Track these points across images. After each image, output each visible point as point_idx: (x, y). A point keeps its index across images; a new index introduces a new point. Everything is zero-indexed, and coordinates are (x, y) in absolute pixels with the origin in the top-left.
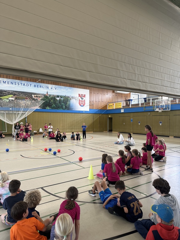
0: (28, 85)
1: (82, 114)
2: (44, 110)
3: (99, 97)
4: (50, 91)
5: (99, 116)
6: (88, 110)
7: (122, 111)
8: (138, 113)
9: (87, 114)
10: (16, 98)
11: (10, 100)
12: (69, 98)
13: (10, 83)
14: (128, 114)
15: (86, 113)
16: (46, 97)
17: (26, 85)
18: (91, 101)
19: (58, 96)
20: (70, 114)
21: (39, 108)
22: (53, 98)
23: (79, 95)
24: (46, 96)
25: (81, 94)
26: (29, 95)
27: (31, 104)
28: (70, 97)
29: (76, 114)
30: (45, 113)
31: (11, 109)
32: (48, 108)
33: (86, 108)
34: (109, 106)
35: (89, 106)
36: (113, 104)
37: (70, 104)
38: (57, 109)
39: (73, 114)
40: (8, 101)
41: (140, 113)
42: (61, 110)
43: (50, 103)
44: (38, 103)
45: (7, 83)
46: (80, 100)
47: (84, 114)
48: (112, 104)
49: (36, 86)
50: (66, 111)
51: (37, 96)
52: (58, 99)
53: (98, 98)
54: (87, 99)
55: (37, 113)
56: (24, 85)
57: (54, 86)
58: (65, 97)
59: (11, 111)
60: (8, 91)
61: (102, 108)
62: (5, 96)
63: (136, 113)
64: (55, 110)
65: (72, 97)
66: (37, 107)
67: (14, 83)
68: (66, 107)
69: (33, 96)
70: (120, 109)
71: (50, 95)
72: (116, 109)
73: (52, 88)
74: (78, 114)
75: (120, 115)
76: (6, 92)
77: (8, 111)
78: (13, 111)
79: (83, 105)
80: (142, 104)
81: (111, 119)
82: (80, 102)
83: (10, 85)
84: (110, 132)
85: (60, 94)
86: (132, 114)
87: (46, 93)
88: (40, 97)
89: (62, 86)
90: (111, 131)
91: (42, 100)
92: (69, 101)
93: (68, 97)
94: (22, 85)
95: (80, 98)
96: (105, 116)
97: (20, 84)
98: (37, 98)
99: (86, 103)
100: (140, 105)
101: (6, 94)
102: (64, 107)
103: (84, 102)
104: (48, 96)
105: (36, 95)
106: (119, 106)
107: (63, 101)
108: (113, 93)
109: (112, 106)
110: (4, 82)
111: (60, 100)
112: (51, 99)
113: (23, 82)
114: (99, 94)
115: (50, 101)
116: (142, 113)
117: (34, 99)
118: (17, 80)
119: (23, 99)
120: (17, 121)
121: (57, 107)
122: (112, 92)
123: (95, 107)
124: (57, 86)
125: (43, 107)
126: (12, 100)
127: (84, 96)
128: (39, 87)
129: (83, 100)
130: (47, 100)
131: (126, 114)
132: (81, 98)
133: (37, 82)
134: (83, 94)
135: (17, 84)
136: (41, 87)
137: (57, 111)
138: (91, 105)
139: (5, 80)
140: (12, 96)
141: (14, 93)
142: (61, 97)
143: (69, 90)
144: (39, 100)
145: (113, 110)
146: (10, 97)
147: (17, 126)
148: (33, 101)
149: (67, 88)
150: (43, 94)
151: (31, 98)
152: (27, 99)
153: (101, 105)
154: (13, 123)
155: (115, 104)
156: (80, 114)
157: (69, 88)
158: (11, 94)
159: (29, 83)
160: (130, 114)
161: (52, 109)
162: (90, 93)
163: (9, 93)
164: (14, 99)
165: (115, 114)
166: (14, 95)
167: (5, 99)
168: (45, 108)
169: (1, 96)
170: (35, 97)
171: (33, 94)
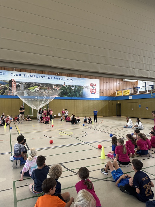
0: (49, 78)
1: (93, 101)
2: (62, 98)
3: (109, 86)
4: (66, 82)
5: (108, 102)
6: (99, 97)
7: (130, 97)
8: (146, 99)
9: (98, 101)
10: (40, 89)
11: (35, 90)
12: (82, 88)
13: (35, 77)
14: (136, 100)
15: (97, 99)
16: (63, 87)
17: (48, 77)
18: (101, 89)
19: (73, 86)
20: (83, 101)
21: (58, 96)
22: (69, 87)
23: (91, 84)
25: (92, 83)
26: (50, 86)
27: (52, 93)
28: (83, 86)
29: (88, 101)
30: (62, 101)
31: (36, 97)
32: (65, 96)
33: (97, 96)
34: (118, 93)
35: (99, 94)
36: (122, 92)
37: (83, 92)
38: (72, 96)
39: (86, 101)
40: (34, 91)
41: (147, 99)
42: (75, 98)
43: (67, 92)
44: (58, 92)
45: (33, 76)
46: (91, 89)
47: (95, 101)
48: (120, 92)
49: (56, 78)
50: (79, 98)
51: (56, 87)
52: (73, 88)
53: (107, 86)
54: (98, 88)
55: (56, 100)
56: (46, 78)
57: (70, 78)
58: (79, 86)
59: (36, 99)
60: (34, 83)
61: (111, 95)
62: (31, 87)
63: (144, 100)
64: (70, 98)
65: (85, 87)
66: (57, 96)
67: (38, 77)
68: (79, 95)
69: (53, 86)
70: (129, 95)
71: (67, 86)
72: (124, 96)
73: (68, 80)
74: (90, 101)
75: (128, 101)
76: (32, 84)
77: (34, 99)
78: (38, 99)
79: (94, 93)
80: (149, 91)
81: (119, 105)
82: (91, 90)
83: (36, 78)
84: (118, 117)
85: (75, 84)
86: (140, 100)
87: (63, 84)
88: (58, 87)
89: (76, 78)
90: (119, 115)
91: (60, 89)
92: (82, 90)
93: (82, 86)
94: (45, 77)
95: (91, 87)
96: (114, 102)
97: (43, 77)
98: (56, 88)
99: (96, 91)
100: (148, 92)
101: (32, 85)
102: (78, 95)
103: (95, 91)
104: (65, 86)
105: (55, 86)
106: (127, 93)
107: (77, 90)
108: (122, 82)
109: (120, 93)
110: (31, 76)
111: (75, 89)
112: (68, 88)
113: (46, 76)
114: (109, 83)
115: (66, 90)
116: (150, 99)
117: (54, 89)
118: (41, 74)
119: (45, 89)
120: (41, 107)
121: (73, 95)
122: (120, 81)
123: (105, 95)
124: (72, 78)
126: (37, 90)
127: (95, 85)
128: (58, 79)
129: (94, 88)
130: (64, 89)
131: (134, 100)
132: (93, 87)
133: (57, 75)
134: (94, 83)
135: (41, 77)
136: (59, 79)
137: (72, 98)
138: (101, 93)
139: (32, 74)
140: (37, 87)
141: (39, 85)
142: (76, 87)
143: (82, 80)
144: (58, 90)
145: (122, 96)
146: (36, 88)
147: (41, 111)
148: (53, 91)
149: (81, 79)
150: (61, 85)
151: (52, 88)
152: (48, 89)
153: (110, 93)
154: (38, 108)
155: (123, 91)
156: (91, 101)
157: (82, 78)
158: (37, 85)
159: (50, 76)
160: (138, 100)
161: (68, 97)
162: (100, 82)
164: (38, 90)
165: (123, 101)
166: (39, 86)
167: (32, 90)
168: (62, 96)
169: (29, 87)
170: (55, 87)
171: (53, 85)
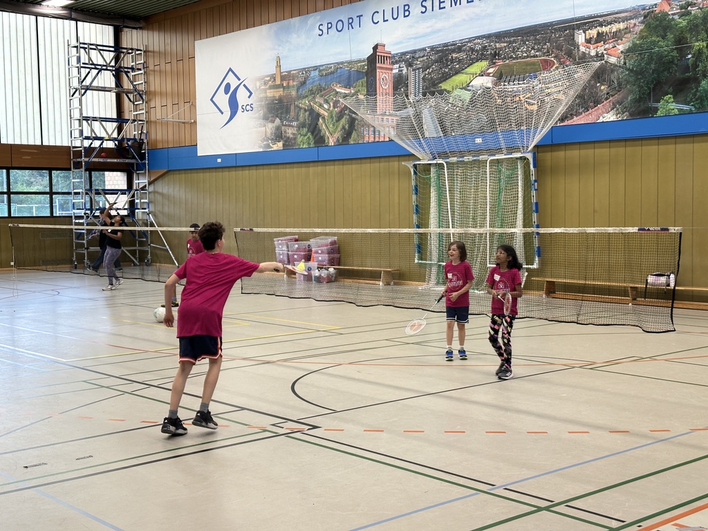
2: (644, 126)
10: (500, 77)
21: (610, 117)
24: (656, 18)
31: (479, 141)
32: (669, 106)
40: (467, 96)
43: (686, 67)
51: (601, 38)
60: (471, 39)
62: (457, 72)
69: (580, 38)
71: (686, 6)
76: (459, 49)
88: (617, 36)
91: (627, 53)
98: (601, 50)
101: (460, 61)
104: (674, 11)
105: (593, 33)
117: (583, 61)
119: (528, 73)
125: (639, 101)
126: (484, 90)
140: (483, 64)
144: (613, 60)
146: (475, 75)
150: (634, 13)
151: (570, 54)
152: (547, 65)
158: (481, 55)
161: (702, 110)
163: (472, 50)
166: (493, 57)
167: (457, 92)
168: (648, 112)
169: (446, 77)
170: (588, 41)
171: (578, 27)
